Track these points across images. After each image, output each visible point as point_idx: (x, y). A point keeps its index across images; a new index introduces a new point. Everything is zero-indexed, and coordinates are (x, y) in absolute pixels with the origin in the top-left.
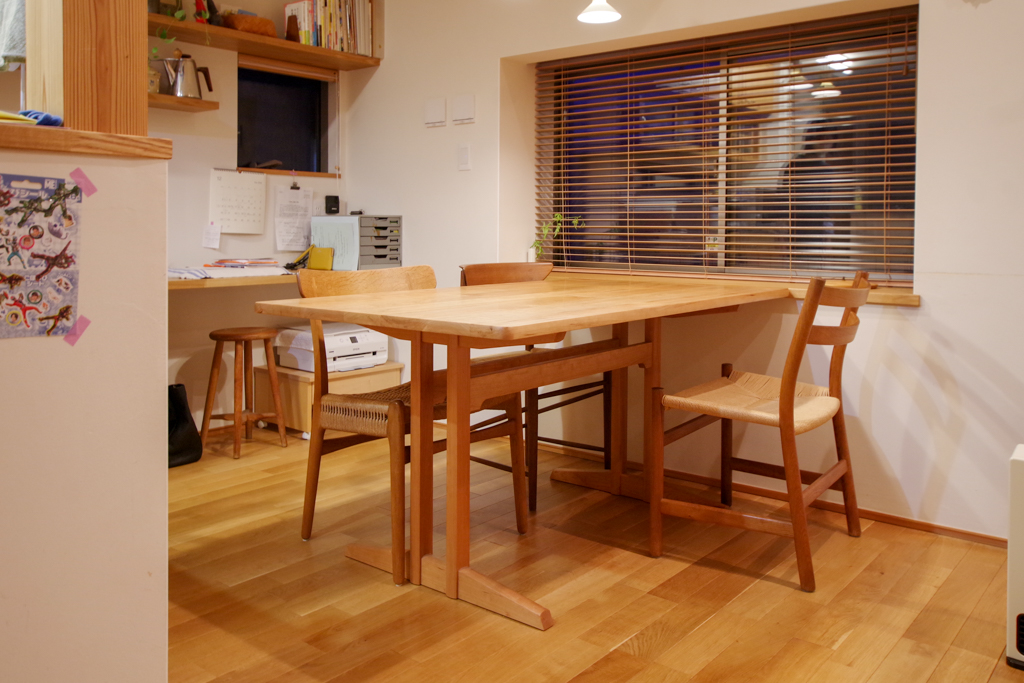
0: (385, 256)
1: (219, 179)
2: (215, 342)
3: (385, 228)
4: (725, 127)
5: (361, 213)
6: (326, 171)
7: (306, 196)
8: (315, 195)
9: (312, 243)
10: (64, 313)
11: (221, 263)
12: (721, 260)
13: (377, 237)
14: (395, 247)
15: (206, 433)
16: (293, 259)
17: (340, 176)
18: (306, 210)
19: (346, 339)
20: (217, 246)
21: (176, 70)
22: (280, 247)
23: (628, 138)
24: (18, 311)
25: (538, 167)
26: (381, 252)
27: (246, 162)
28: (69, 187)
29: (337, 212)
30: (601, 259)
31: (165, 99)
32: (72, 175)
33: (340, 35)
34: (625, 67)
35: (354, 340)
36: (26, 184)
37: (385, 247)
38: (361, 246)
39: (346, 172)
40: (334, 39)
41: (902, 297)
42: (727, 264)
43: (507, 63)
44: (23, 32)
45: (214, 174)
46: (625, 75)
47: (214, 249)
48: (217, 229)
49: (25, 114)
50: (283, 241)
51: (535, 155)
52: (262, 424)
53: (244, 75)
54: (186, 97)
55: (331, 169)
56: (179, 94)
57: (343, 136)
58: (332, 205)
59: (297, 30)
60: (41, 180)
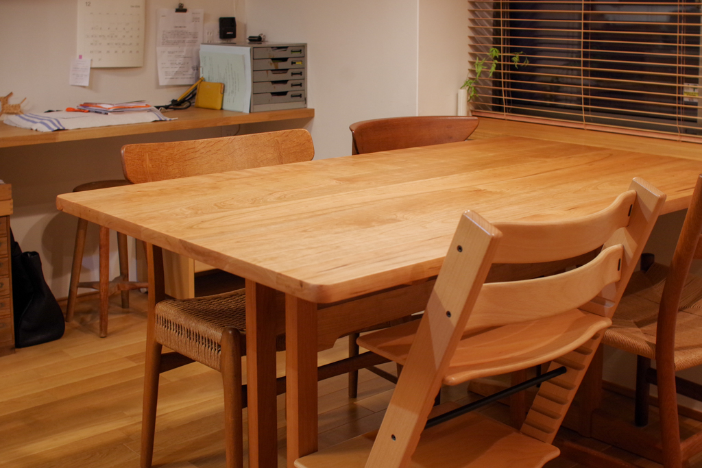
0: (284, 93)
1: (88, 4)
3: (285, 60)
5: (260, 40)
7: (195, 19)
8: (206, 17)
9: (201, 76)
11: (85, 108)
13: (276, 71)
14: (299, 82)
15: (74, 301)
16: (178, 95)
18: (195, 36)
20: (86, 83)
22: (163, 81)
26: (280, 88)
37: (285, 82)
38: (254, 82)
47: (84, 87)
48: (86, 63)
50: (167, 74)
52: (144, 289)
58: (228, 28)
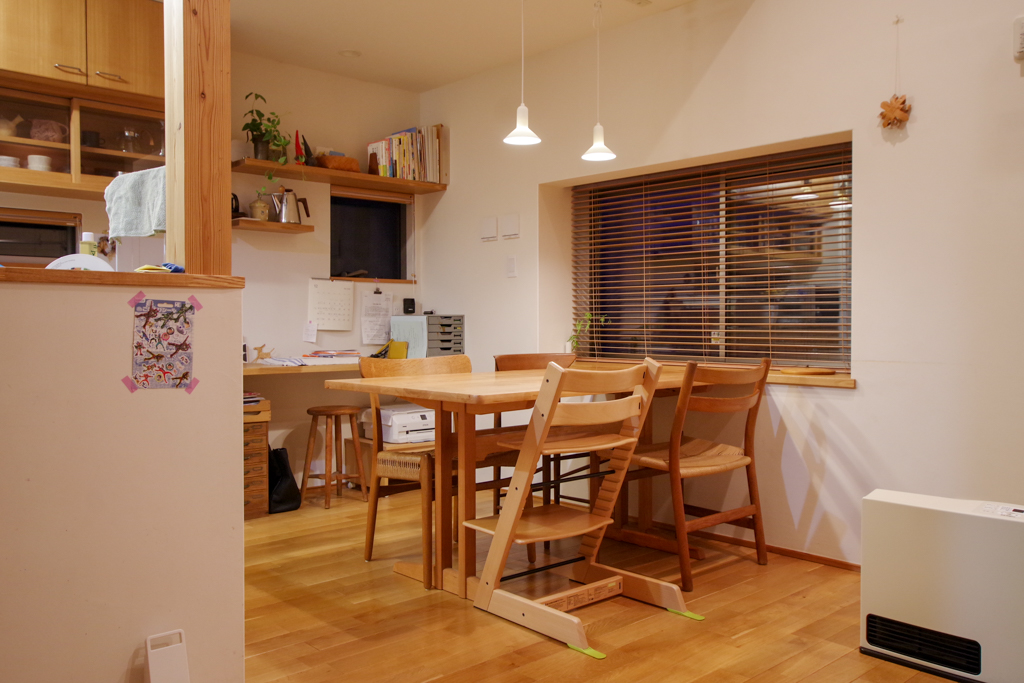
0: (449, 349)
1: (316, 286)
2: (311, 417)
3: (449, 326)
4: (724, 239)
5: (432, 313)
6: (405, 278)
7: (388, 299)
8: (394, 298)
9: (391, 338)
10: (185, 376)
11: (316, 354)
12: (722, 351)
13: (443, 333)
14: (459, 341)
15: (304, 490)
16: (375, 351)
17: (415, 282)
18: (387, 311)
19: (417, 416)
20: (314, 340)
21: (281, 202)
22: (366, 341)
23: (644, 249)
24: (161, 374)
25: (575, 274)
26: (446, 345)
27: (337, 272)
28: (188, 306)
29: (413, 312)
30: (635, 351)
31: (273, 225)
32: (189, 299)
33: (412, 167)
34: (641, 190)
35: (423, 417)
36: (165, 305)
37: (449, 341)
38: (429, 340)
39: (421, 279)
40: (407, 170)
41: (840, 381)
42: (727, 355)
43: (545, 189)
44: (165, 216)
45: (312, 283)
46: (641, 196)
47: (313, 343)
48: (314, 327)
49: (165, 265)
50: (367, 337)
51: (571, 263)
52: (350, 485)
53: (335, 201)
54: (289, 223)
55: (409, 277)
56: (284, 220)
57: (418, 250)
58: (409, 306)
59: (377, 164)
60: (173, 303)
